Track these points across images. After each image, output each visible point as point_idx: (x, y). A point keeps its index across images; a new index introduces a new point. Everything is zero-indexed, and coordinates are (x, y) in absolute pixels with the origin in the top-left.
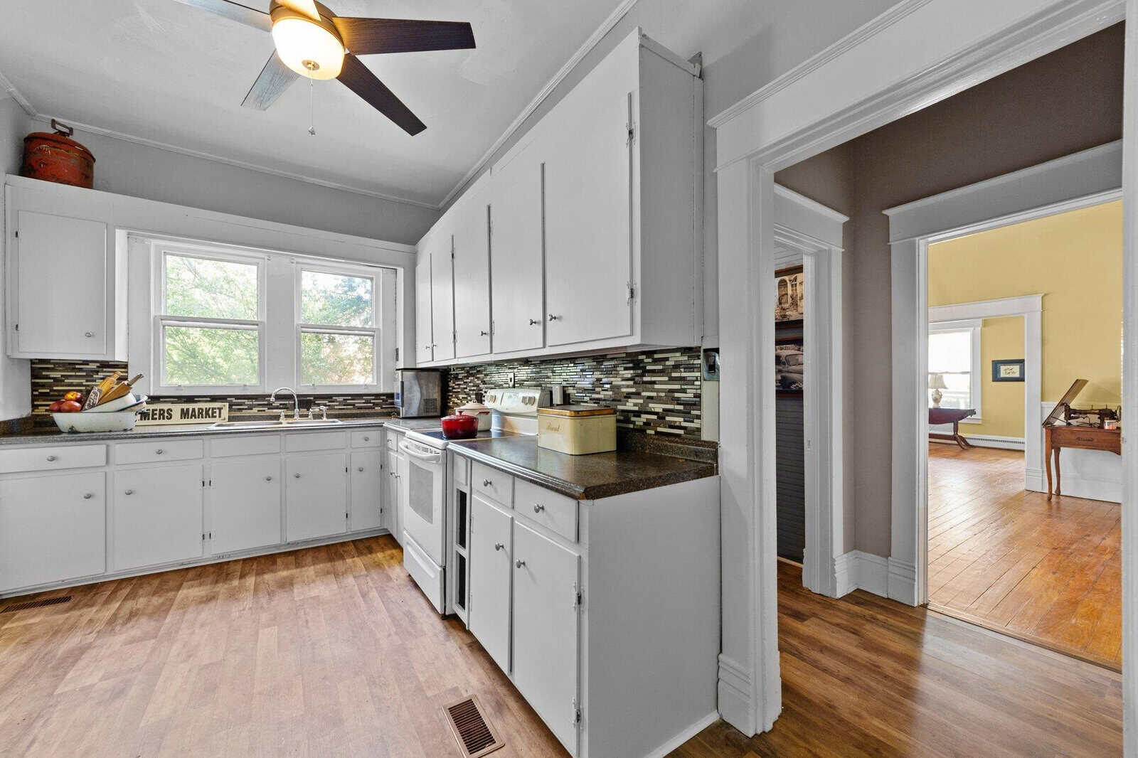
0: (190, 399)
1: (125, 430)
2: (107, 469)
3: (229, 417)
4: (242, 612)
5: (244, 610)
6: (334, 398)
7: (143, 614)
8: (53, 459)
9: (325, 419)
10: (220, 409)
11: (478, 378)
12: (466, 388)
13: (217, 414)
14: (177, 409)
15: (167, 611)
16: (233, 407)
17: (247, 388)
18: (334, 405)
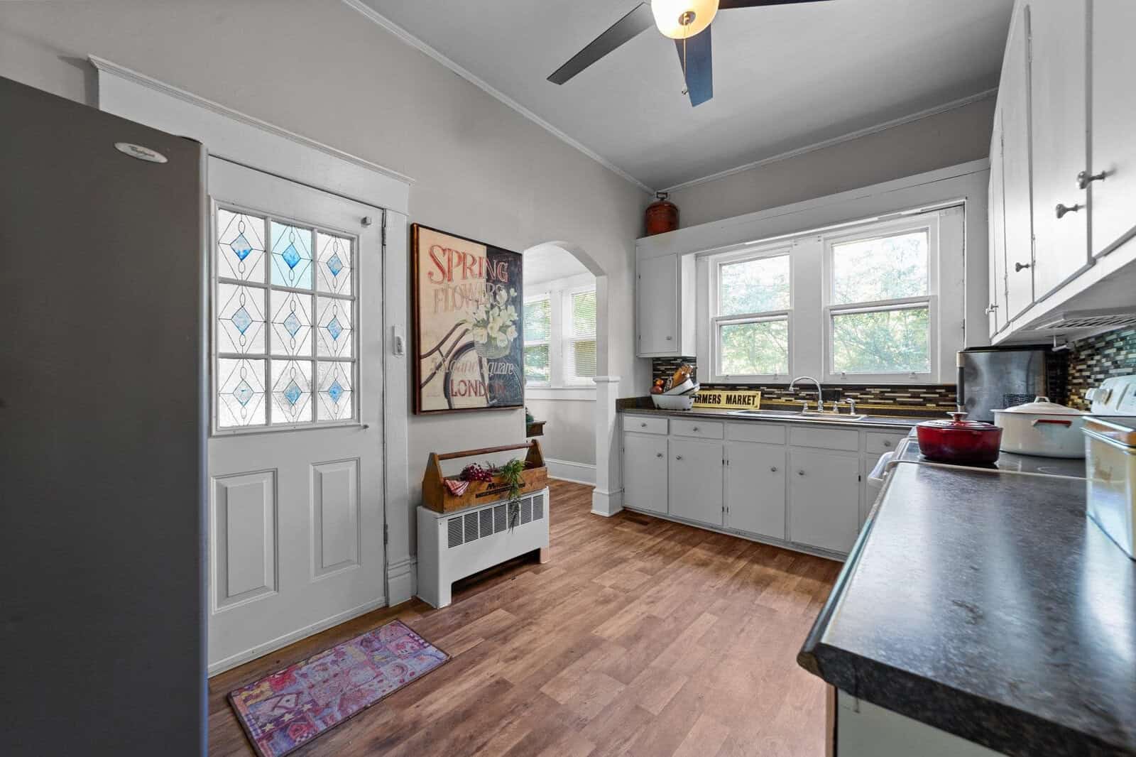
0: (733, 387)
1: (684, 410)
2: (669, 437)
3: (761, 405)
4: (711, 588)
5: (713, 587)
6: (867, 390)
7: (664, 554)
8: (644, 425)
9: (853, 414)
10: (754, 397)
11: (1107, 356)
12: (1089, 377)
13: (751, 402)
14: (724, 394)
15: (675, 559)
16: (766, 396)
17: (778, 377)
18: (868, 398)
